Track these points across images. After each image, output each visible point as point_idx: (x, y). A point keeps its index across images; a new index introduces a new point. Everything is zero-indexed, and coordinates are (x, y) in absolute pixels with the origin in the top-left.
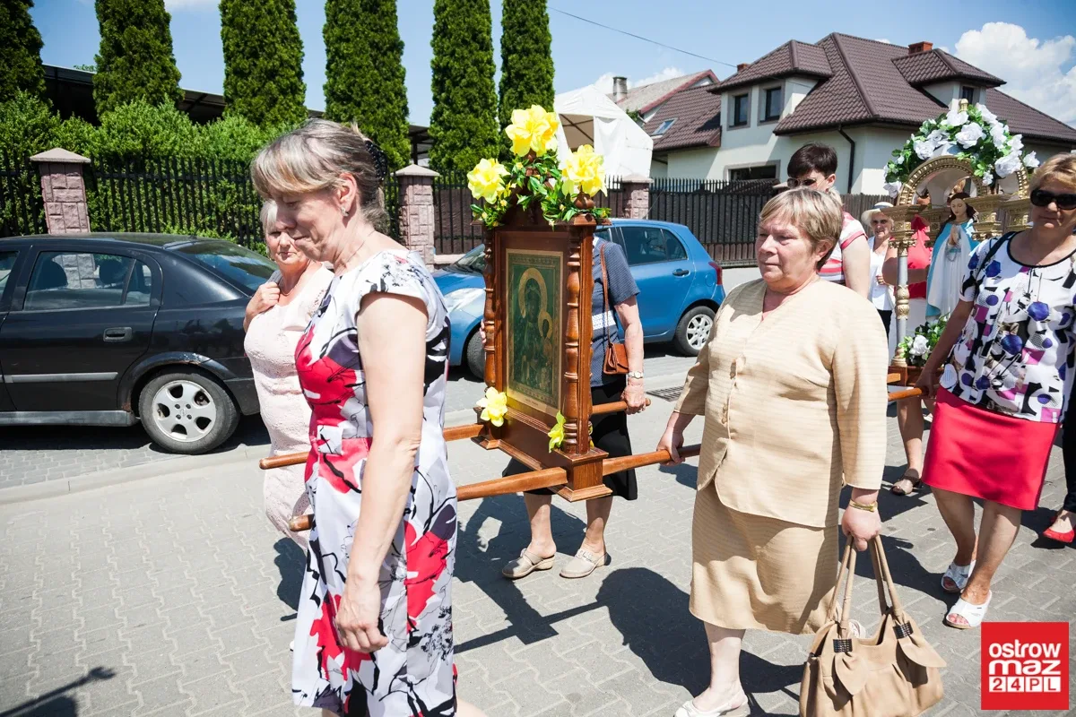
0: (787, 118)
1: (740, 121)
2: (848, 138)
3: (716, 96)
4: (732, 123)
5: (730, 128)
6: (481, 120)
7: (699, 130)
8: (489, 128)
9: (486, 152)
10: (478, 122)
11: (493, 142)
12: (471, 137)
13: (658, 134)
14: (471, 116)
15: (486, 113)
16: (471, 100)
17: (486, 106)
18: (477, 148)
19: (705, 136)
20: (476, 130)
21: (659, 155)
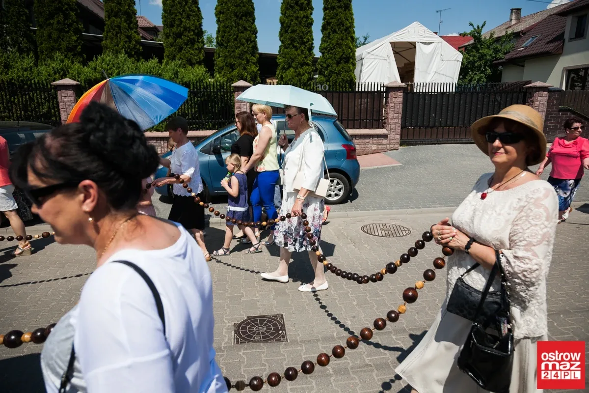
1: (580, 34)
3: (565, 17)
4: (573, 36)
5: (571, 39)
6: (299, 52)
7: (548, 42)
8: (304, 56)
9: (301, 70)
10: (296, 53)
11: (307, 64)
12: (292, 62)
13: (523, 47)
14: (293, 50)
15: (303, 48)
16: (293, 40)
17: (303, 43)
18: (296, 68)
19: (550, 47)
20: (295, 58)
21: (518, 62)
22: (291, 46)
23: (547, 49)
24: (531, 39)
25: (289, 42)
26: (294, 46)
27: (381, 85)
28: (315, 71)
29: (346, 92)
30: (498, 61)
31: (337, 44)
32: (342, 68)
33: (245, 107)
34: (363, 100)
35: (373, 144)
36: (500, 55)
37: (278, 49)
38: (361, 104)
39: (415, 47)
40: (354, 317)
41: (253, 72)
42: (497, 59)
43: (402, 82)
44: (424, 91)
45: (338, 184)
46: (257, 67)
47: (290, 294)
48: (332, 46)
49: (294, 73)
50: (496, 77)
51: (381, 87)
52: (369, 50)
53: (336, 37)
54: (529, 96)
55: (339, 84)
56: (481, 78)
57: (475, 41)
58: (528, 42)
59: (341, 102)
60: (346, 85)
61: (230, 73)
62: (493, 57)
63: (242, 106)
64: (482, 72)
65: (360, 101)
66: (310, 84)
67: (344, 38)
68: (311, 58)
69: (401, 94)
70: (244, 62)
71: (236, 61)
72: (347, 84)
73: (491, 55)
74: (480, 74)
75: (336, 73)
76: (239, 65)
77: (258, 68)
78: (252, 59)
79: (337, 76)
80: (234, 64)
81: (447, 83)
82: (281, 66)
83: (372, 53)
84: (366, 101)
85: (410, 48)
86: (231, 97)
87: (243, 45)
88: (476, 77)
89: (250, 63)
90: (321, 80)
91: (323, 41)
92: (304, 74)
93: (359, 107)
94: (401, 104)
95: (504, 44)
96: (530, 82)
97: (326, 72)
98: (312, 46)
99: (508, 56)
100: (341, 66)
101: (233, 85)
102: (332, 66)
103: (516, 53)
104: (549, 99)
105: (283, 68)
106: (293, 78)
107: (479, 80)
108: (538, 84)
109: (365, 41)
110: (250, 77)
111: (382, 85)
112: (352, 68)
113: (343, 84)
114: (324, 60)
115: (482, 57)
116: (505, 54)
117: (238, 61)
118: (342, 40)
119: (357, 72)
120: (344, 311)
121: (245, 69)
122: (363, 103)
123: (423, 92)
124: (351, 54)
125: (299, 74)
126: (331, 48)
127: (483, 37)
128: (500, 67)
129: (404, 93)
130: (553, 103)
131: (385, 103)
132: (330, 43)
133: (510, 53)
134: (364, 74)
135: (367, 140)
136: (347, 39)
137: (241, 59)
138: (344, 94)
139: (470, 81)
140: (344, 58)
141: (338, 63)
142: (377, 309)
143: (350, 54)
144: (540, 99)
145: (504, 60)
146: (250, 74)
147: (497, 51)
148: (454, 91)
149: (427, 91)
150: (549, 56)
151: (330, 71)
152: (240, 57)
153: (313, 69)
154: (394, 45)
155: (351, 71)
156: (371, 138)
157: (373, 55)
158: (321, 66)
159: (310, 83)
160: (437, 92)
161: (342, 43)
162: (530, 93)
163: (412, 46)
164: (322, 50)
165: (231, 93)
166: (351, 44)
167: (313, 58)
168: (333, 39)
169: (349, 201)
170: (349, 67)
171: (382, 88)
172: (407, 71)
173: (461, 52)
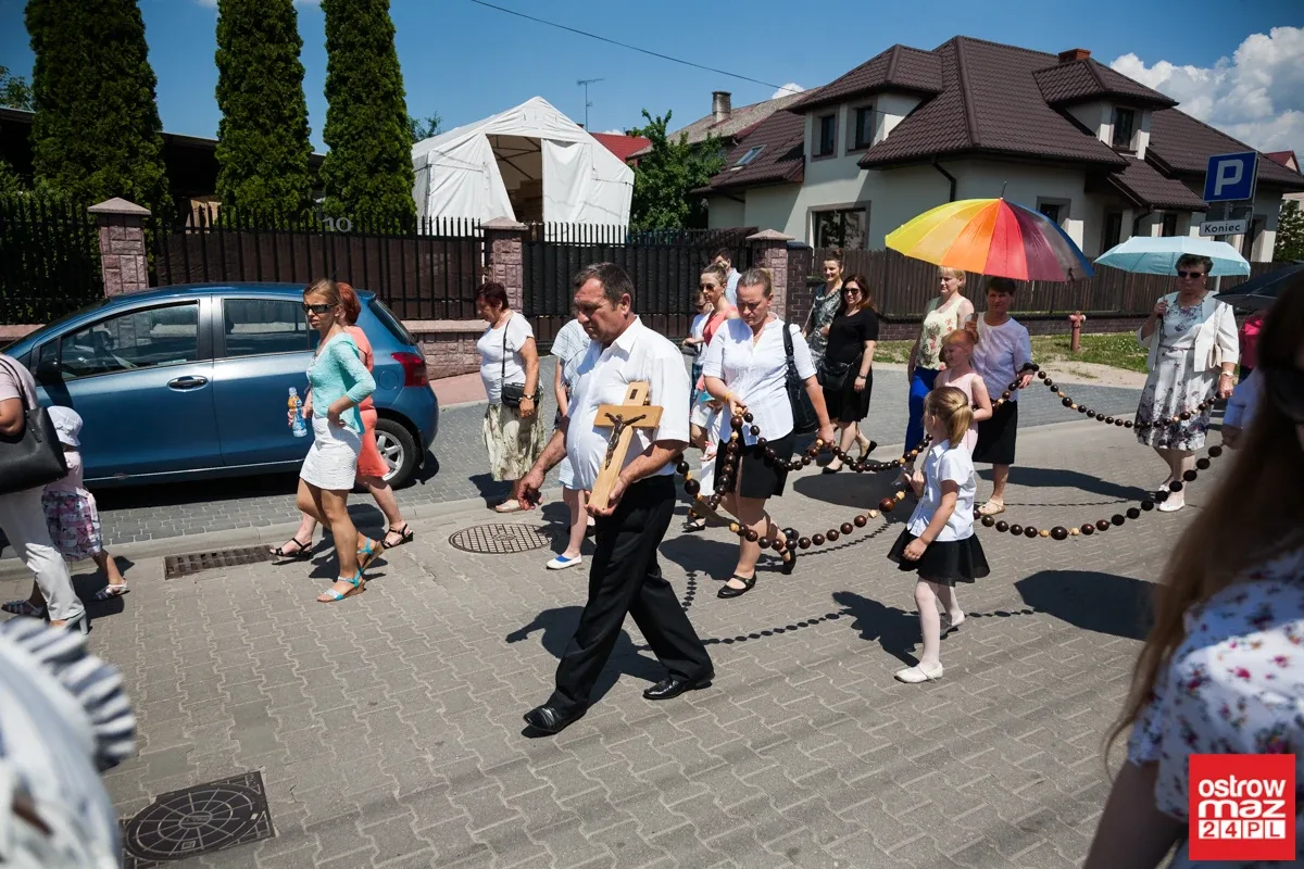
0: (878, 146)
1: (827, 149)
2: (947, 175)
3: (802, 117)
4: (818, 152)
5: (815, 157)
6: (273, 139)
7: (780, 160)
8: (285, 150)
9: (281, 182)
10: (266, 142)
11: (296, 169)
12: (257, 162)
13: (740, 165)
14: (256, 133)
15: (281, 130)
16: (254, 111)
17: (281, 119)
18: (268, 177)
19: (784, 169)
20: (263, 151)
21: (735, 192)
22: (251, 123)
23: (779, 173)
24: (751, 151)
25: (244, 114)
26: (261, 127)
27: (473, 223)
28: (318, 186)
29: (394, 236)
30: (699, 190)
31: (366, 128)
32: (383, 182)
33: (132, 265)
34: (435, 256)
35: (466, 352)
36: (701, 178)
37: (217, 128)
38: (432, 266)
39: (540, 150)
40: (440, 744)
41: (152, 179)
42: (697, 186)
43: (519, 219)
44: (565, 240)
45: (389, 443)
46: (160, 166)
47: (278, 716)
48: (354, 132)
49: (263, 189)
50: (697, 219)
51: (473, 228)
52: (443, 148)
53: (364, 112)
54: (757, 256)
55: (378, 220)
56: (672, 220)
57: (655, 147)
58: (747, 157)
59: (384, 258)
60: (393, 221)
61: (81, 178)
62: (691, 181)
63: (123, 262)
64: (673, 209)
65: (428, 257)
66: (306, 217)
67: (381, 116)
68: (304, 154)
69: (517, 244)
70: (123, 153)
71: (97, 149)
72: (397, 220)
73: (685, 177)
74: (670, 211)
75: (369, 193)
76: (110, 159)
77: (163, 171)
78: (144, 147)
79: (372, 200)
80: (93, 157)
81: (608, 227)
82: (227, 171)
83: (450, 154)
84: (442, 259)
85: (531, 151)
86: (88, 239)
87: (117, 109)
88: (664, 219)
89: (141, 157)
90: (333, 208)
91: (332, 118)
92: (288, 192)
93: (429, 270)
94: (519, 267)
95: (707, 158)
96: (755, 230)
97: (344, 190)
98: (306, 129)
99: (715, 181)
100: (379, 178)
101: (91, 208)
102: (357, 178)
103: (729, 175)
104: (790, 263)
105: (233, 174)
106: (261, 200)
107: (669, 223)
108: (770, 234)
109: (432, 130)
110: (143, 192)
111: (476, 225)
112: (405, 184)
113: (386, 220)
114: (337, 163)
115: (670, 179)
116: (711, 176)
117: (103, 151)
118: (378, 120)
119: (417, 194)
120: (417, 733)
121: (125, 169)
122: (435, 262)
123: (562, 243)
124: (402, 154)
125: (276, 191)
126: (353, 136)
127: (668, 141)
128: (705, 201)
129: (523, 242)
130: (796, 269)
131: (486, 264)
132: (350, 125)
133: (719, 176)
134: (435, 200)
135: (452, 345)
136: (388, 118)
137: (112, 145)
138: (390, 241)
139: (653, 224)
140: (386, 161)
141: (372, 171)
142: (492, 714)
143: (398, 151)
144: (774, 261)
145: (709, 188)
146: (142, 183)
147: (695, 170)
148: (623, 242)
149: (571, 240)
150: (785, 184)
151: (355, 188)
152: (109, 140)
153: (310, 181)
154: (497, 142)
155: (403, 190)
156: (461, 341)
157: (451, 158)
158: (332, 175)
159: (307, 213)
160: (591, 243)
161: (377, 126)
162: (758, 251)
163: (533, 147)
164: (329, 137)
165: (87, 228)
166: (398, 131)
167: (309, 155)
168: (356, 117)
169: (418, 481)
170: (399, 182)
171: (476, 232)
172: (527, 198)
173: (631, 167)
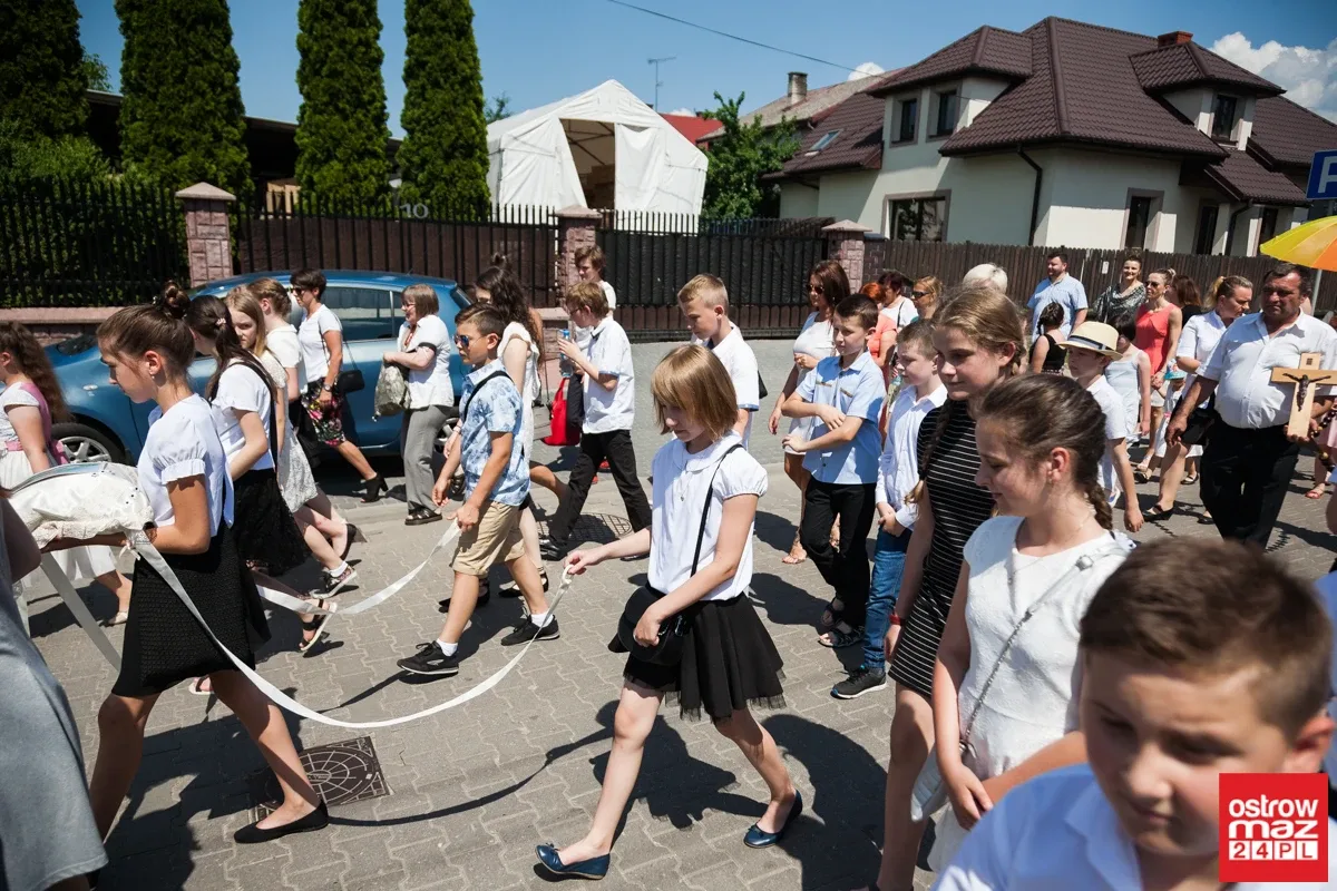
0: (961, 132)
2: (1033, 164)
3: (882, 100)
5: (894, 144)
6: (352, 124)
7: (857, 145)
8: (364, 135)
9: (359, 167)
10: (346, 127)
11: (374, 155)
12: (336, 146)
13: (815, 149)
14: (336, 117)
15: (360, 115)
16: (334, 96)
17: (360, 104)
18: (346, 162)
19: (861, 155)
20: (343, 137)
21: (809, 179)
22: (331, 108)
23: (855, 159)
24: (828, 135)
25: (324, 99)
27: (547, 211)
28: (393, 171)
29: (470, 223)
30: (771, 175)
31: (443, 113)
32: (459, 169)
33: (217, 250)
34: (509, 243)
36: (775, 163)
37: (297, 112)
39: (613, 134)
41: (235, 164)
42: (770, 171)
43: (590, 206)
44: (638, 229)
46: (243, 151)
48: (431, 118)
49: (342, 175)
50: (769, 207)
51: (548, 215)
52: (515, 132)
53: (441, 97)
54: (833, 247)
55: (454, 205)
56: (743, 206)
57: (726, 130)
58: (824, 140)
60: (468, 207)
61: (167, 163)
62: (763, 166)
63: (208, 247)
64: (744, 195)
65: (502, 244)
66: (384, 201)
67: (458, 102)
68: (382, 140)
69: (590, 233)
70: (207, 137)
71: (183, 134)
72: (471, 206)
73: (757, 162)
74: (741, 197)
75: (444, 179)
76: (194, 144)
77: (245, 156)
78: (229, 132)
79: (447, 185)
80: (179, 142)
81: (682, 216)
82: (306, 155)
83: (524, 139)
84: (516, 246)
85: (604, 136)
86: (175, 222)
88: (734, 205)
89: (224, 142)
90: (409, 193)
91: (410, 103)
92: (366, 177)
95: (781, 142)
96: (831, 221)
97: (420, 176)
98: (383, 114)
99: (789, 167)
100: (455, 163)
101: (180, 193)
102: (433, 162)
103: (802, 161)
104: (866, 254)
105: (313, 160)
106: (340, 185)
107: (739, 210)
108: (846, 225)
109: (500, 110)
110: (226, 176)
111: (550, 212)
112: (480, 170)
113: (462, 206)
114: (414, 148)
115: (742, 164)
116: (783, 161)
117: (188, 136)
118: (456, 106)
119: (491, 179)
121: (210, 154)
123: (635, 232)
124: (478, 139)
125: (355, 177)
126: (430, 121)
127: (741, 124)
128: (777, 186)
129: (597, 230)
130: (873, 262)
131: (560, 251)
132: (428, 109)
133: (792, 162)
134: (506, 186)
136: (465, 103)
137: (197, 130)
138: (466, 229)
139: (723, 211)
140: (462, 146)
141: (448, 157)
143: (473, 137)
144: (850, 253)
145: (782, 174)
146: (225, 168)
147: (768, 154)
148: (696, 231)
149: (644, 229)
150: (860, 171)
151: (431, 173)
152: (196, 123)
153: (388, 166)
154: (570, 126)
155: (478, 176)
157: (524, 143)
158: (408, 160)
159: (384, 199)
160: (664, 233)
161: (454, 112)
162: (834, 242)
163: (606, 132)
164: (407, 123)
165: (174, 213)
166: (475, 117)
167: (386, 140)
168: (433, 102)
170: (474, 169)
171: (550, 218)
172: (599, 185)
173: (703, 150)
